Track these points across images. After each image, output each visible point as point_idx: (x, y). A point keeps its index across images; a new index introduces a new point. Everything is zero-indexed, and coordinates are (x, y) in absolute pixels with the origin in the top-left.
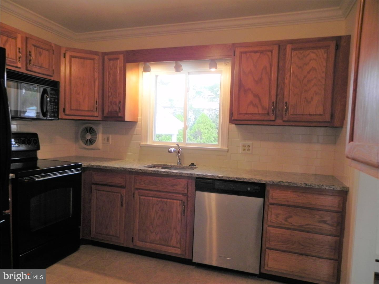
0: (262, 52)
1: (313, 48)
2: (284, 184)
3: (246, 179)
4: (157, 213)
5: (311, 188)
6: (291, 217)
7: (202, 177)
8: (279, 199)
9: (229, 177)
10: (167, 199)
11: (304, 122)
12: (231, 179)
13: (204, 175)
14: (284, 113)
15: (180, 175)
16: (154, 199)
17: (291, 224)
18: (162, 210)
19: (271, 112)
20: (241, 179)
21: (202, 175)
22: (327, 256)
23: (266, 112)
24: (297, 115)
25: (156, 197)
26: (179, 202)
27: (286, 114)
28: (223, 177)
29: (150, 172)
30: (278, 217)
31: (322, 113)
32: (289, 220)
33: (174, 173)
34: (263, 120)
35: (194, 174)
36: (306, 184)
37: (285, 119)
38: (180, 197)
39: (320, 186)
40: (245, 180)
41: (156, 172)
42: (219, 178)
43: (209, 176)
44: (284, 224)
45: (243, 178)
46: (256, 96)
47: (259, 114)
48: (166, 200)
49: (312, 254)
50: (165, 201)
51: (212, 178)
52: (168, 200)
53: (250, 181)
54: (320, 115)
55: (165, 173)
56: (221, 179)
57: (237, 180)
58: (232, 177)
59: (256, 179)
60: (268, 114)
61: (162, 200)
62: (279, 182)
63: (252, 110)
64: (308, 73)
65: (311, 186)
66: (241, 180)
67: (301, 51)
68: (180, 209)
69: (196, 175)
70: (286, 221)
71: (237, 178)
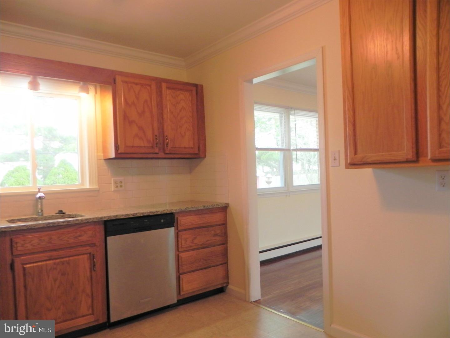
0: (142, 85)
1: (181, 90)
2: (190, 209)
3: (159, 211)
4: (55, 280)
5: (208, 208)
6: (195, 238)
7: (114, 218)
8: (186, 225)
9: (143, 213)
10: (69, 257)
11: (181, 154)
12: (145, 215)
13: (116, 216)
14: (166, 146)
15: (86, 221)
16: (48, 262)
17: (196, 245)
18: (63, 274)
19: (155, 146)
20: (155, 212)
21: (114, 216)
22: (220, 263)
23: (151, 145)
24: (175, 147)
25: (52, 259)
26: (85, 256)
27: (167, 147)
28: (136, 214)
29: (41, 226)
30: (186, 241)
31: (192, 147)
32: (195, 241)
33: (78, 221)
34: (149, 153)
35: (104, 217)
36: (204, 206)
37: (167, 152)
38: (88, 249)
39: (213, 206)
40: (159, 213)
41: (51, 224)
42: (133, 216)
43: (122, 215)
44: (192, 246)
45: (156, 211)
46: (141, 128)
47: (145, 147)
48: (67, 259)
49: (212, 265)
50: (66, 261)
51: (125, 217)
52: (71, 258)
53: (163, 213)
54: (192, 148)
55: (65, 224)
56: (135, 216)
57: (151, 214)
58: (146, 212)
59: (168, 210)
60: (152, 147)
61: (62, 260)
62: (186, 209)
63: (137, 142)
64: (180, 111)
65: (207, 207)
66: (155, 214)
67: (174, 91)
68: (87, 265)
69: (107, 218)
70: (193, 243)
71: (150, 212)
